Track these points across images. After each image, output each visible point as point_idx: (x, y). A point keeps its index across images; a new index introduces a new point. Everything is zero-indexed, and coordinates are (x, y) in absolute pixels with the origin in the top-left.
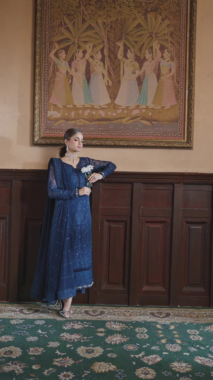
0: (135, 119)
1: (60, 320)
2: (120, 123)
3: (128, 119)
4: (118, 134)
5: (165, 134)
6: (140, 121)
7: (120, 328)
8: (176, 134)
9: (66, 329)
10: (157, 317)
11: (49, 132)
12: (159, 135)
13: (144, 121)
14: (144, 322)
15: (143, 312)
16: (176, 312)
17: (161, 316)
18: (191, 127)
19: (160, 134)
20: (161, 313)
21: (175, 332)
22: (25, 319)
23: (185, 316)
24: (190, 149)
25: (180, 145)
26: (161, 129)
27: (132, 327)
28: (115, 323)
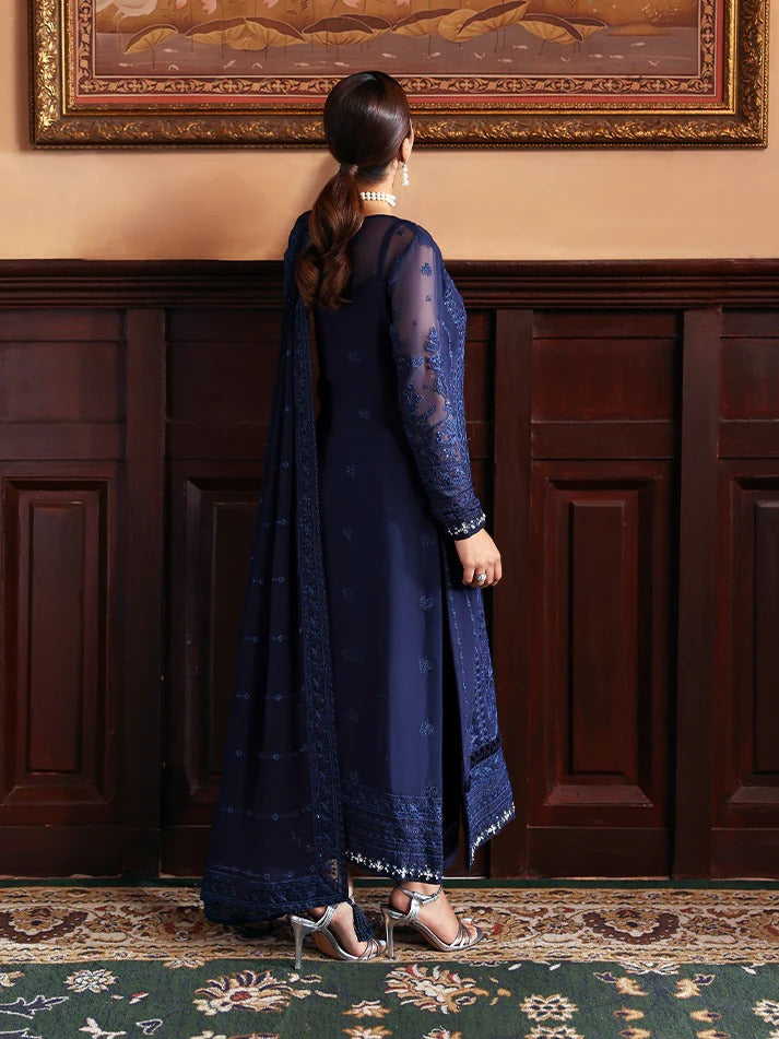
0: (499, 18)
1: (179, 964)
2: (430, 37)
3: (468, 18)
4: (419, 85)
5: (638, 80)
6: (522, 23)
7: (454, 998)
8: (686, 81)
9: (212, 1012)
10: (618, 935)
11: (102, 83)
12: (609, 85)
13: (540, 25)
14: (557, 966)
15: (555, 911)
16: (704, 909)
17: (635, 933)
18: (757, 46)
19: (615, 81)
20: (635, 914)
21: (699, 1015)
22: (22, 967)
23: (743, 930)
24: (755, 148)
25: (708, 130)
26: (620, 57)
27: (508, 993)
28: (429, 974)
